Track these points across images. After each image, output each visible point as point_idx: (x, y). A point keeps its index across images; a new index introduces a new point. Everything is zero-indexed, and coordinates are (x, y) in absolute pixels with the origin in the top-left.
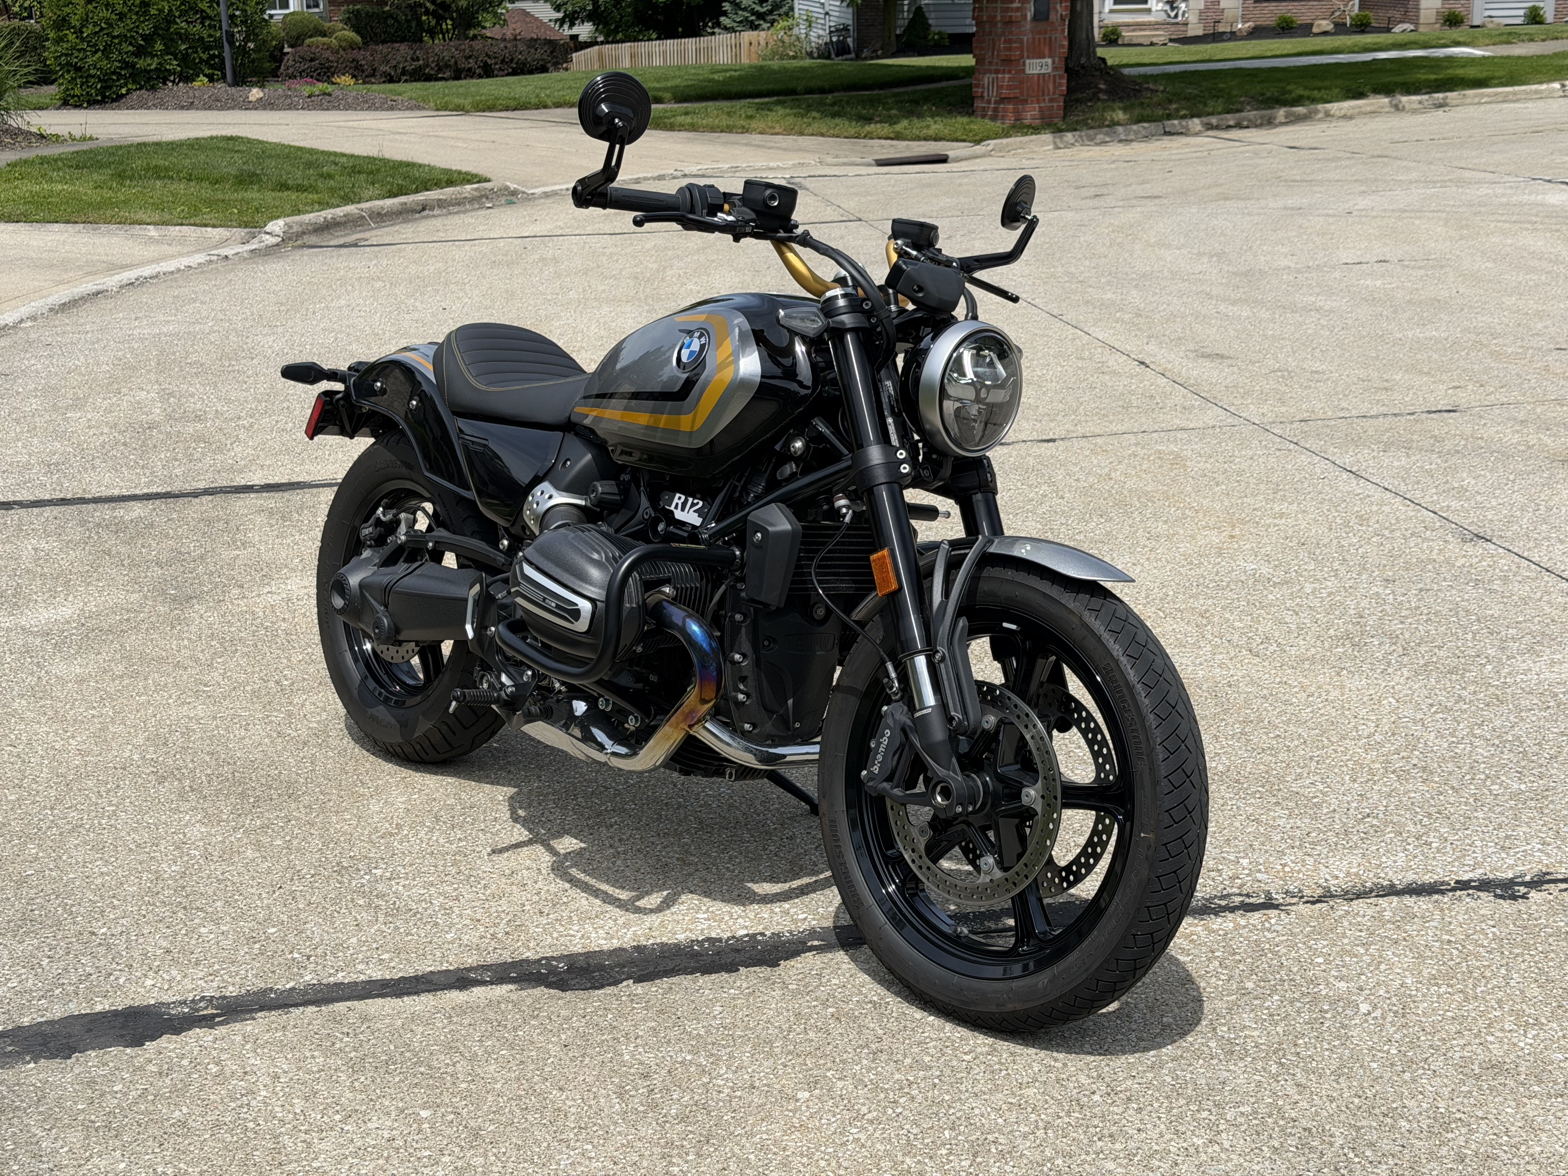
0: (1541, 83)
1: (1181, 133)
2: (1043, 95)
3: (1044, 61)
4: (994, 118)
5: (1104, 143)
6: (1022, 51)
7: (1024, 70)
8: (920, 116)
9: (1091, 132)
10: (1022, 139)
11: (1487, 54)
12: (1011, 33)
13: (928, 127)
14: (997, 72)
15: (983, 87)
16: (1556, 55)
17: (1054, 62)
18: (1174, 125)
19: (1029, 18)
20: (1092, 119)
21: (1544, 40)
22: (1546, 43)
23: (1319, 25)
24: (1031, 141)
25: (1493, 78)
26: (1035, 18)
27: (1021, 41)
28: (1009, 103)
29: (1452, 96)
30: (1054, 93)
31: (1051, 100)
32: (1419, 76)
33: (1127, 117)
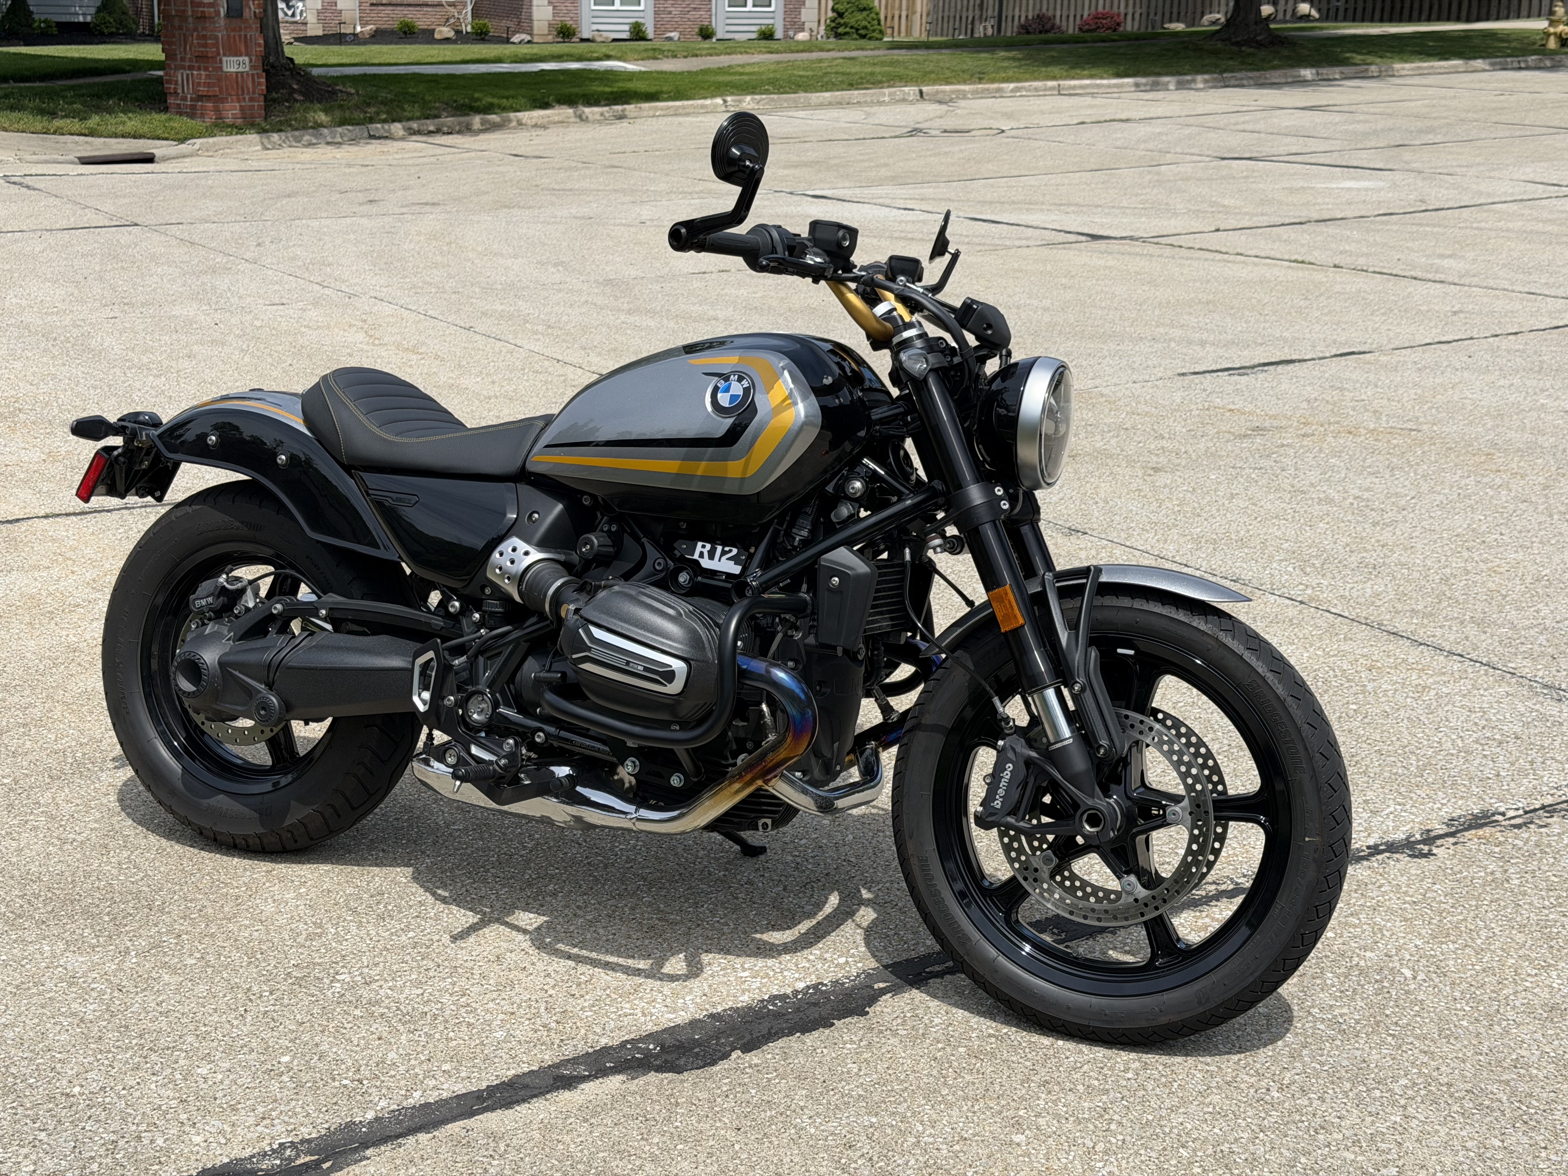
0: (705, 98)
1: (386, 138)
2: (243, 94)
3: (241, 59)
4: (192, 116)
5: (310, 145)
6: (218, 48)
7: (221, 68)
8: (110, 111)
9: (297, 133)
10: (228, 138)
11: (643, 69)
12: (204, 29)
13: (124, 123)
14: (191, 68)
15: (176, 83)
16: (704, 72)
17: (251, 61)
18: (377, 129)
19: (222, 14)
20: (296, 120)
21: (685, 57)
22: (688, 59)
23: (440, 32)
24: (237, 141)
25: (662, 92)
26: (228, 15)
27: (216, 38)
28: (208, 101)
29: (630, 108)
30: (254, 93)
31: (251, 99)
32: (594, 88)
33: (329, 119)
